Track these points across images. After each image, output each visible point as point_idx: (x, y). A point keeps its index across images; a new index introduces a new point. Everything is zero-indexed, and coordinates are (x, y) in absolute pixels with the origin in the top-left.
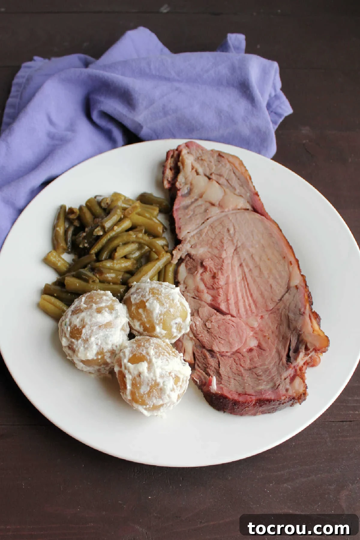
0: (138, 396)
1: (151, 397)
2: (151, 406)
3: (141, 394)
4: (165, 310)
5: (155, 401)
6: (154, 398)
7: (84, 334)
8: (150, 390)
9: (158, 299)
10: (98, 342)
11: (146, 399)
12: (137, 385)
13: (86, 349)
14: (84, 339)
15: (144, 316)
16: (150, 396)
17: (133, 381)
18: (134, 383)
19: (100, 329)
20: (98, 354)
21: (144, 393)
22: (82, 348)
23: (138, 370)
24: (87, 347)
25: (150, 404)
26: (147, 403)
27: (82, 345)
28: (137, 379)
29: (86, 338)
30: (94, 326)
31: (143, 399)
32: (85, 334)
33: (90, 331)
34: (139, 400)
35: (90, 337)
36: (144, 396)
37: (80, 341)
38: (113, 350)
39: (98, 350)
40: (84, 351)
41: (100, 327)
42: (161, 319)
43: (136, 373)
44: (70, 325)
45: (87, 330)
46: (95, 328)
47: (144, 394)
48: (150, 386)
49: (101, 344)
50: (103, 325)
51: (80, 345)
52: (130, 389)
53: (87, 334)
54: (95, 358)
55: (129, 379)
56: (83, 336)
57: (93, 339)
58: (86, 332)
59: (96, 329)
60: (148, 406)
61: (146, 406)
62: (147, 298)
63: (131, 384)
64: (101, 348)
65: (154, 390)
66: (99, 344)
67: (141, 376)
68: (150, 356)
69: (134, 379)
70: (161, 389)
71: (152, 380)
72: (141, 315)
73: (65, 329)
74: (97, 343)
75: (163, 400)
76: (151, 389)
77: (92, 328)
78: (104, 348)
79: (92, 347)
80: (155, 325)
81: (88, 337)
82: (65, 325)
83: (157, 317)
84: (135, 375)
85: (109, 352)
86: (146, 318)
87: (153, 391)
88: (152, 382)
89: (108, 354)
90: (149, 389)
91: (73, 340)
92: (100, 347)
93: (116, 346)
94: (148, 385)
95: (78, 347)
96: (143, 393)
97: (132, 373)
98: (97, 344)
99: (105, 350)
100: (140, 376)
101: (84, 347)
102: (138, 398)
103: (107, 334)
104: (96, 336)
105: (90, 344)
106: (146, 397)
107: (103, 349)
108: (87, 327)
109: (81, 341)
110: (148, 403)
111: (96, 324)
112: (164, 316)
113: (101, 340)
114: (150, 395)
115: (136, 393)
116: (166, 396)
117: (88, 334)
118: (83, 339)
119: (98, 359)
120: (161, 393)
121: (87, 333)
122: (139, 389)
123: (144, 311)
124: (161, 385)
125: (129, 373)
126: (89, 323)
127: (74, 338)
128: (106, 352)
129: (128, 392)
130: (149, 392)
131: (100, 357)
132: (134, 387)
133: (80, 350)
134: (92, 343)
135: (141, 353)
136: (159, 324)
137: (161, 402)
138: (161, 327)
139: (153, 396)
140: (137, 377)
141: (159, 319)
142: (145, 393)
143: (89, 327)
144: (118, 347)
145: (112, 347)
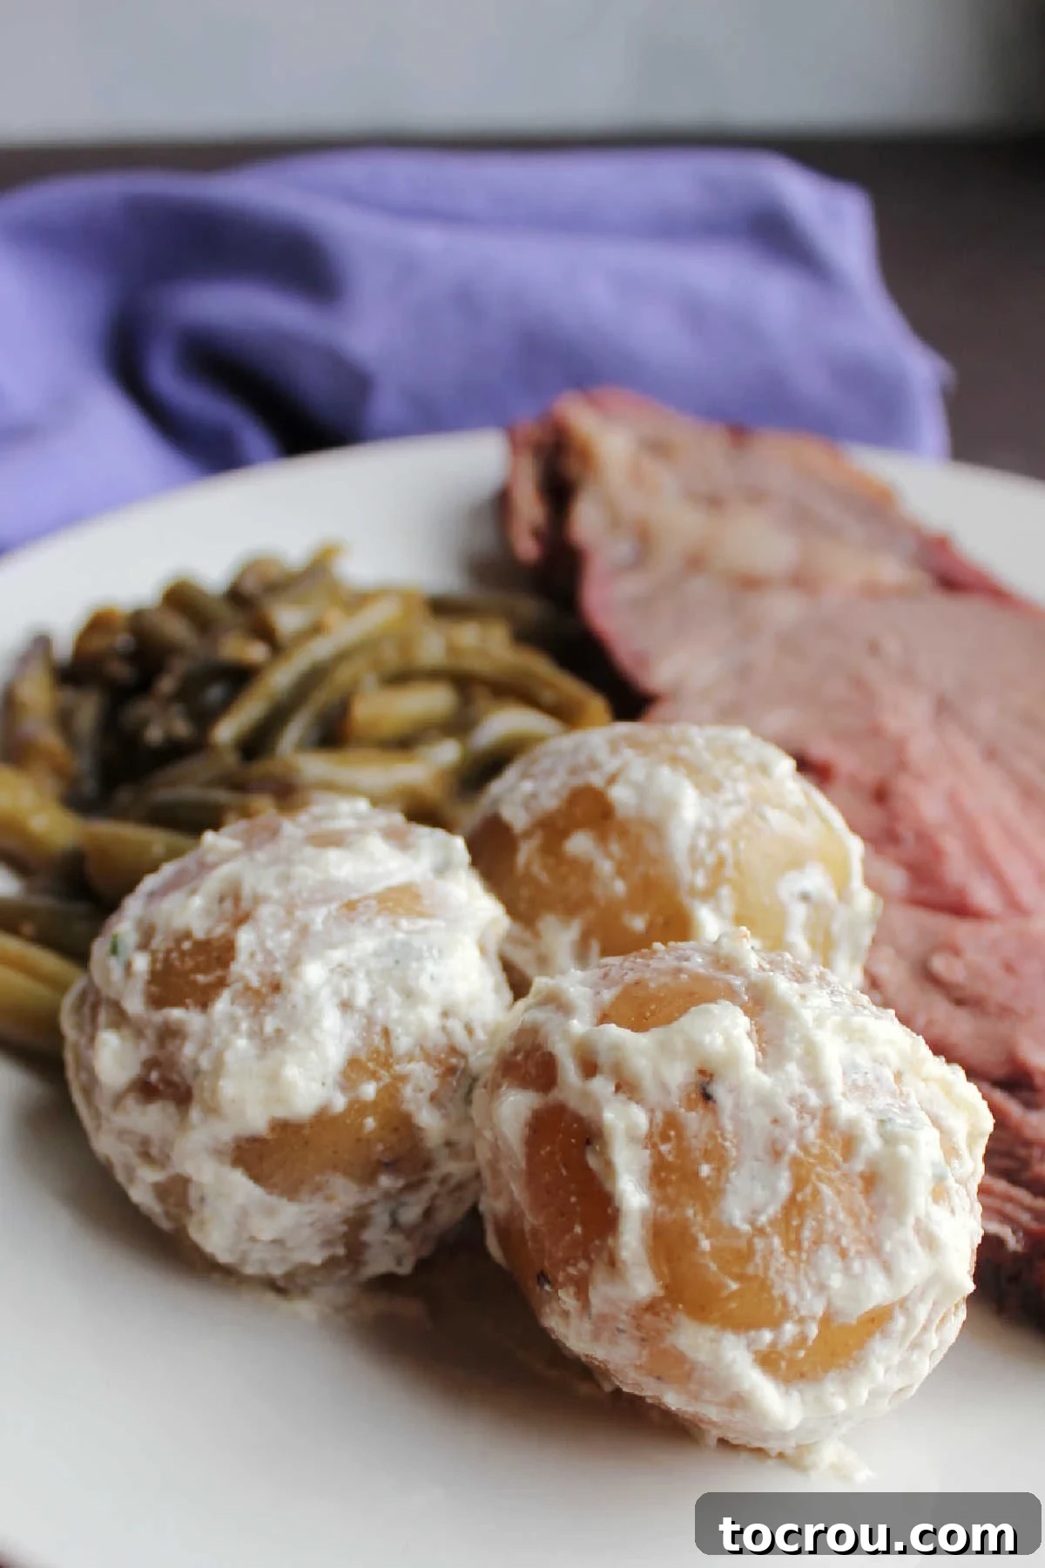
0: (716, 1253)
1: (806, 1244)
2: (813, 1331)
3: (735, 1232)
4: (736, 812)
5: (836, 1281)
6: (827, 1256)
7: (252, 955)
8: (792, 1199)
9: (675, 761)
10: (352, 990)
11: (772, 1274)
12: (697, 1174)
13: (271, 1043)
14: (255, 982)
15: (606, 867)
16: (798, 1245)
17: (664, 1148)
18: (670, 1158)
19: (352, 920)
20: (354, 1068)
21: (752, 1223)
22: (242, 1043)
23: (693, 1047)
24: (278, 1031)
25: (803, 1312)
26: (785, 1303)
27: (244, 1026)
28: (693, 1120)
29: (261, 974)
30: (311, 902)
31: (750, 1270)
32: (259, 957)
33: (287, 936)
34: (722, 1286)
35: (294, 963)
36: (759, 1244)
37: (222, 1005)
38: (453, 1050)
39: (359, 1043)
40: (262, 1056)
41: (351, 906)
42: (721, 863)
43: (678, 1075)
44: (144, 946)
45: (269, 930)
46: (319, 917)
47: (760, 1231)
48: (796, 1163)
49: (372, 1002)
50: (367, 898)
51: (225, 1030)
52: (644, 1213)
53: (268, 954)
54: (340, 1103)
55: (632, 1139)
56: (245, 968)
57: (314, 973)
58: (262, 943)
59: (325, 922)
60: (790, 1329)
61: (775, 1324)
62: (611, 765)
63: (647, 1171)
64: (378, 1029)
65: (826, 1190)
66: (361, 999)
67: (719, 1091)
68: (743, 973)
69: (668, 1128)
70: (871, 1181)
71: (803, 1109)
72: (585, 870)
73: (117, 972)
74: (345, 994)
75: (887, 1268)
76: (799, 1182)
77: (299, 914)
78: (391, 1027)
79: (317, 1022)
80: (686, 901)
81: (278, 968)
82: (114, 950)
83: (693, 849)
84: (675, 1100)
85: (428, 1058)
86: (621, 872)
87: (816, 1193)
88: (802, 1130)
89: (422, 1076)
90: (784, 1186)
91: (176, 1013)
92: (371, 1021)
93: (469, 1030)
94: (776, 1153)
95: (216, 1042)
96: (746, 1228)
97: (648, 1084)
98: (346, 1006)
99: (403, 1043)
100: (707, 1097)
101: (256, 1034)
102: (713, 1267)
103: (406, 945)
104: (338, 955)
105: (294, 1007)
106: (771, 1252)
107: (386, 1033)
108: (265, 912)
109: (233, 1002)
110: (793, 1298)
111: (325, 892)
112: (735, 845)
113: (368, 974)
114: (800, 1227)
115: (694, 1230)
116: (909, 1233)
117: (278, 954)
118: (247, 988)
119: (358, 1108)
120: (878, 1209)
121: (270, 944)
122: (708, 1196)
123: (602, 839)
124: (872, 1143)
125: (622, 1097)
126: (276, 893)
127: (179, 1002)
128: (410, 1058)
129: (631, 1240)
130: (793, 1207)
131: (369, 1090)
132: (670, 1190)
133: (229, 1057)
134: (310, 999)
135: (679, 970)
136: (709, 894)
137: (878, 1291)
138: (728, 906)
139: (817, 1242)
140: (690, 1107)
141: (710, 859)
142: (763, 1219)
143: (282, 913)
144: (481, 1035)
145: (444, 1029)
